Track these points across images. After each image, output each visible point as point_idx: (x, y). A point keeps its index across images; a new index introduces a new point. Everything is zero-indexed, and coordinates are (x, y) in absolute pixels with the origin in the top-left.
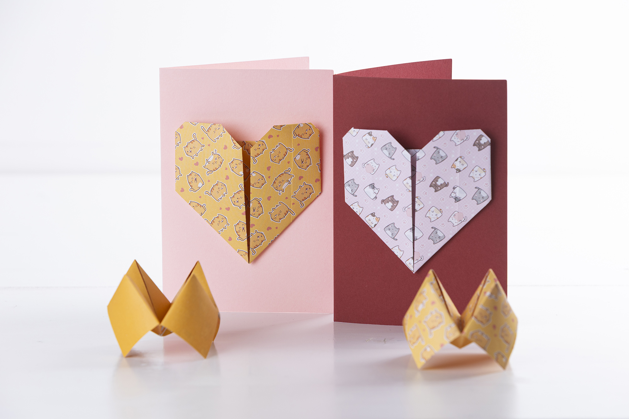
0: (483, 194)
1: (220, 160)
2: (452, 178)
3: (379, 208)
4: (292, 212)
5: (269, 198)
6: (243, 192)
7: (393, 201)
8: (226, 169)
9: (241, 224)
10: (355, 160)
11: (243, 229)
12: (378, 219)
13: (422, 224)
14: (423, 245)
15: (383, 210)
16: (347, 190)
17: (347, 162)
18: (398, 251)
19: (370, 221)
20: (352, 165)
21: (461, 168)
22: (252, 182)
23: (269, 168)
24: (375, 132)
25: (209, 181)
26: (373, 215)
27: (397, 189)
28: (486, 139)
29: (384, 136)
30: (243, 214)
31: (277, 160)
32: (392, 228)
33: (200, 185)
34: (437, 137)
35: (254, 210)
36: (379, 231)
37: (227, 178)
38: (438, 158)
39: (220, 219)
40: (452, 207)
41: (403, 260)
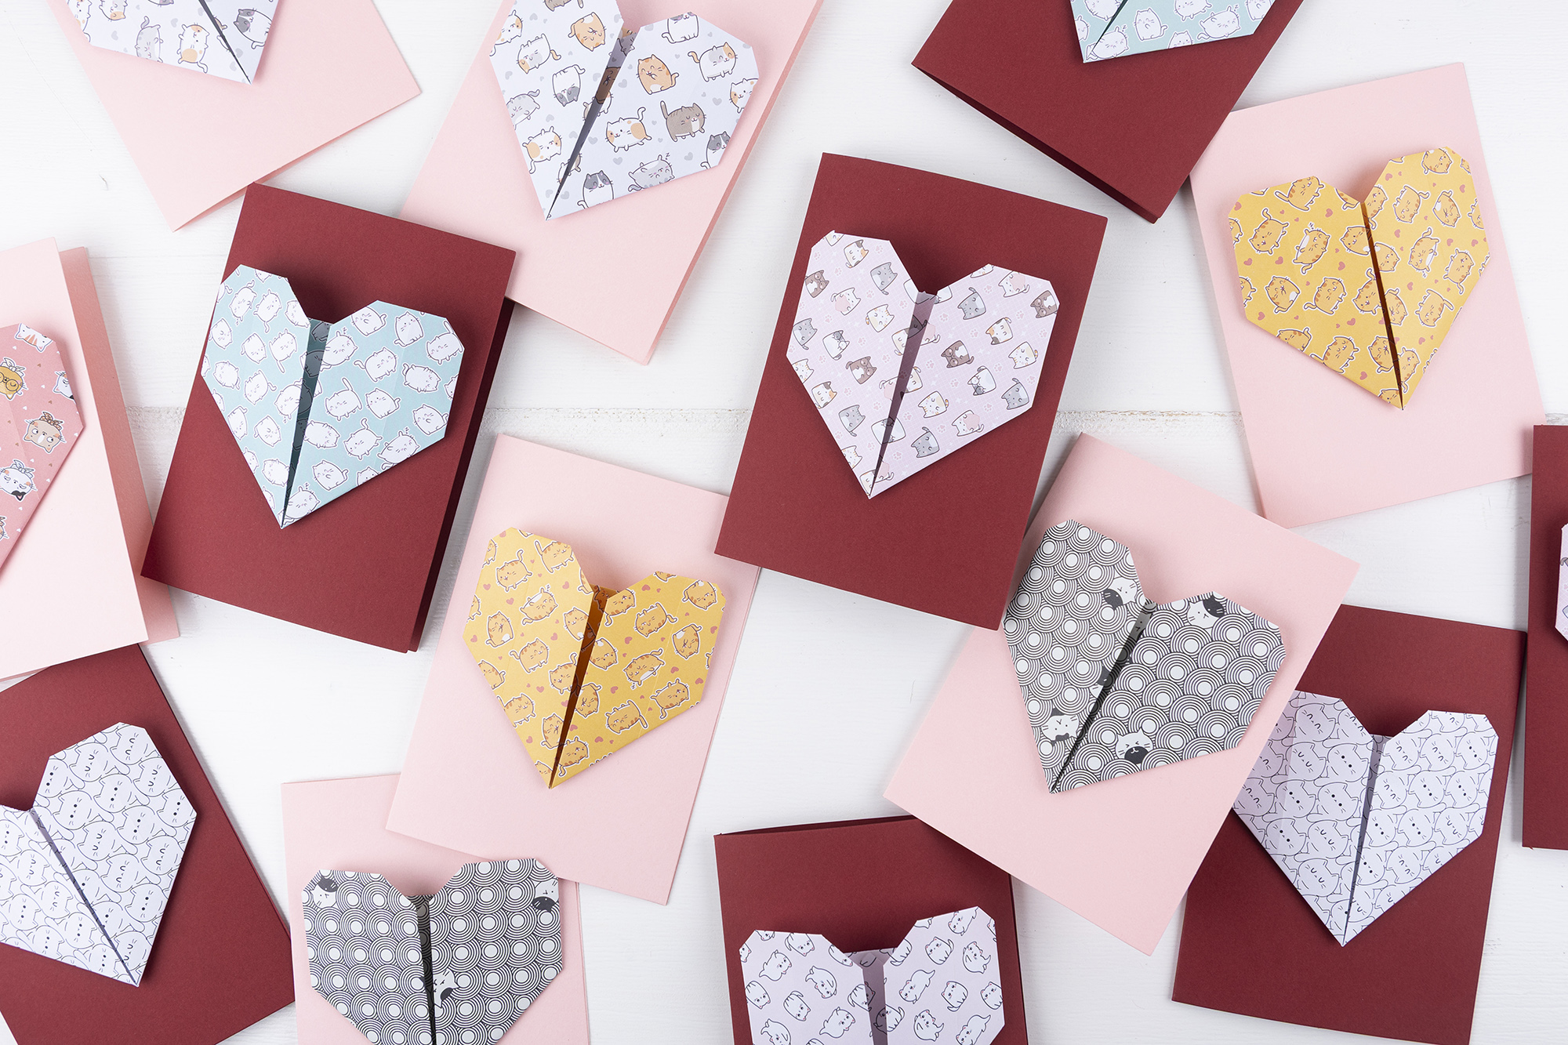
0: (1022, 394)
1: (552, 604)
2: (981, 351)
3: (840, 375)
4: (644, 723)
5: (614, 690)
6: (574, 668)
7: (866, 366)
8: (557, 622)
9: (555, 720)
10: (821, 287)
11: (557, 729)
12: (834, 394)
13: (909, 417)
14: (899, 454)
15: (846, 380)
16: (796, 335)
17: (808, 288)
18: (853, 455)
19: (818, 395)
20: (814, 296)
21: (1001, 338)
22: (593, 655)
23: (628, 640)
24: (868, 242)
25: (522, 635)
26: (827, 385)
27: (879, 348)
28: (1053, 301)
29: (882, 251)
30: (563, 704)
31: (646, 631)
32: (853, 413)
33: (506, 637)
34: (980, 272)
35: (583, 703)
36: (829, 416)
37: (555, 637)
38: (970, 310)
39: (523, 703)
40: (966, 402)
41: (857, 472)
